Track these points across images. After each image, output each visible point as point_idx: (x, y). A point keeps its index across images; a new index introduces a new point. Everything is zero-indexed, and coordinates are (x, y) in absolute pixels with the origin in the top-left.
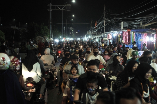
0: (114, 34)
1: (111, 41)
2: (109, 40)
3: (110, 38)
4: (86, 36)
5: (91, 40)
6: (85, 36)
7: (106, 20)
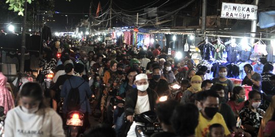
0: (118, 33)
1: (115, 41)
2: (114, 39)
3: (115, 37)
4: (77, 29)
5: (90, 38)
6: (75, 29)
7: (112, 12)
